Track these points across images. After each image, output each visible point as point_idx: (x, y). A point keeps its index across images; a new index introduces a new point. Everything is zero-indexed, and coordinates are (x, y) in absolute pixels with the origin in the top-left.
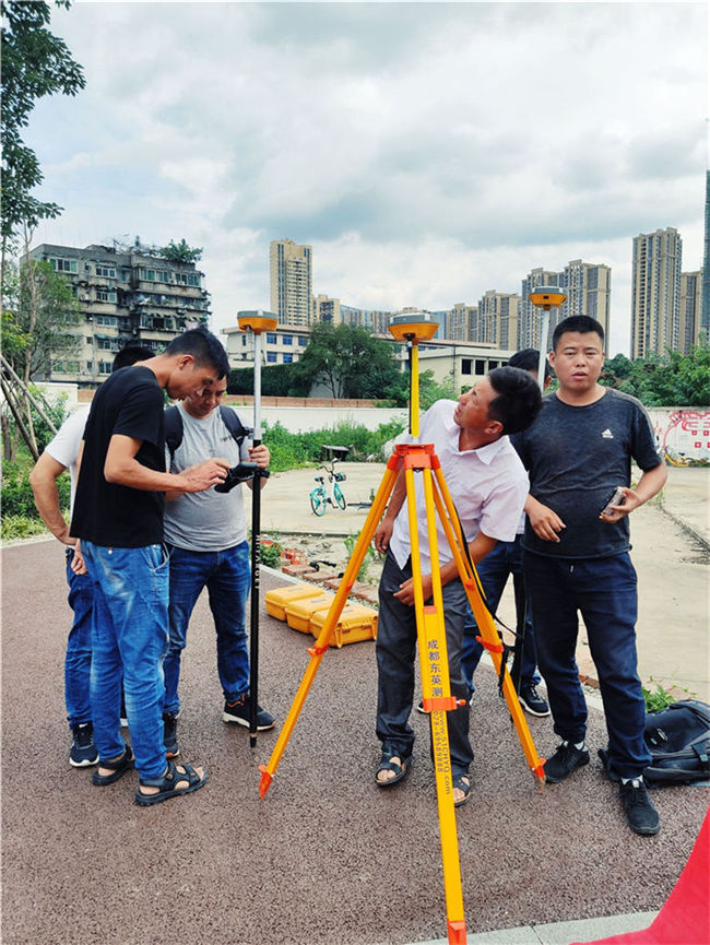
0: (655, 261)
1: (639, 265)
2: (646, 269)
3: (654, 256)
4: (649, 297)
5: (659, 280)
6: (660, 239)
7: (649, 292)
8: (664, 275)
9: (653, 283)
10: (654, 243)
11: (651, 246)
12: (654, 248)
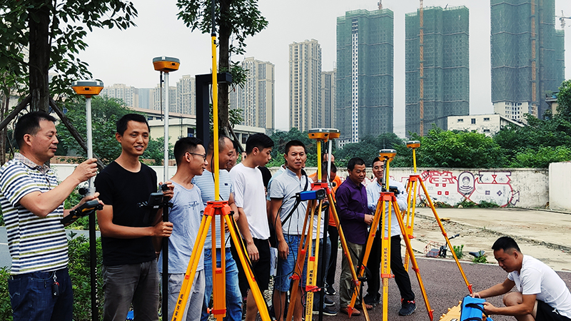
0: (304, 62)
1: (294, 64)
2: (298, 67)
3: (304, 58)
4: (301, 87)
5: (307, 76)
6: (307, 46)
7: (301, 84)
8: (310, 72)
9: (304, 78)
10: (304, 49)
11: (301, 52)
12: (304, 53)
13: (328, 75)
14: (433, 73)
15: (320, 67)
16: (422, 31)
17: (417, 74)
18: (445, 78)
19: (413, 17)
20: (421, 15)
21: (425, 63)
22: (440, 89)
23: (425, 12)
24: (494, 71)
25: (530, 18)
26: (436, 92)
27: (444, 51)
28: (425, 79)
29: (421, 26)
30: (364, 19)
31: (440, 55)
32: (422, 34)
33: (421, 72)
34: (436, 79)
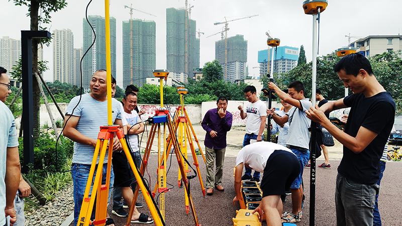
0: (63, 42)
1: (56, 42)
2: (59, 44)
3: (62, 39)
4: (61, 56)
5: (64, 50)
6: (64, 32)
7: (61, 54)
8: (66, 48)
9: (62, 51)
10: (62, 34)
11: (61, 35)
12: (62, 36)
13: (78, 51)
14: (137, 54)
15: (73, 46)
16: (131, 31)
17: (129, 54)
18: (143, 58)
19: (127, 23)
20: (131, 23)
21: (133, 49)
22: (141, 63)
23: (133, 21)
24: (168, 56)
25: (185, 31)
26: (139, 64)
27: (143, 43)
28: (133, 57)
29: (131, 29)
30: (99, 21)
31: (141, 45)
32: (131, 33)
33: (131, 53)
34: (139, 58)
